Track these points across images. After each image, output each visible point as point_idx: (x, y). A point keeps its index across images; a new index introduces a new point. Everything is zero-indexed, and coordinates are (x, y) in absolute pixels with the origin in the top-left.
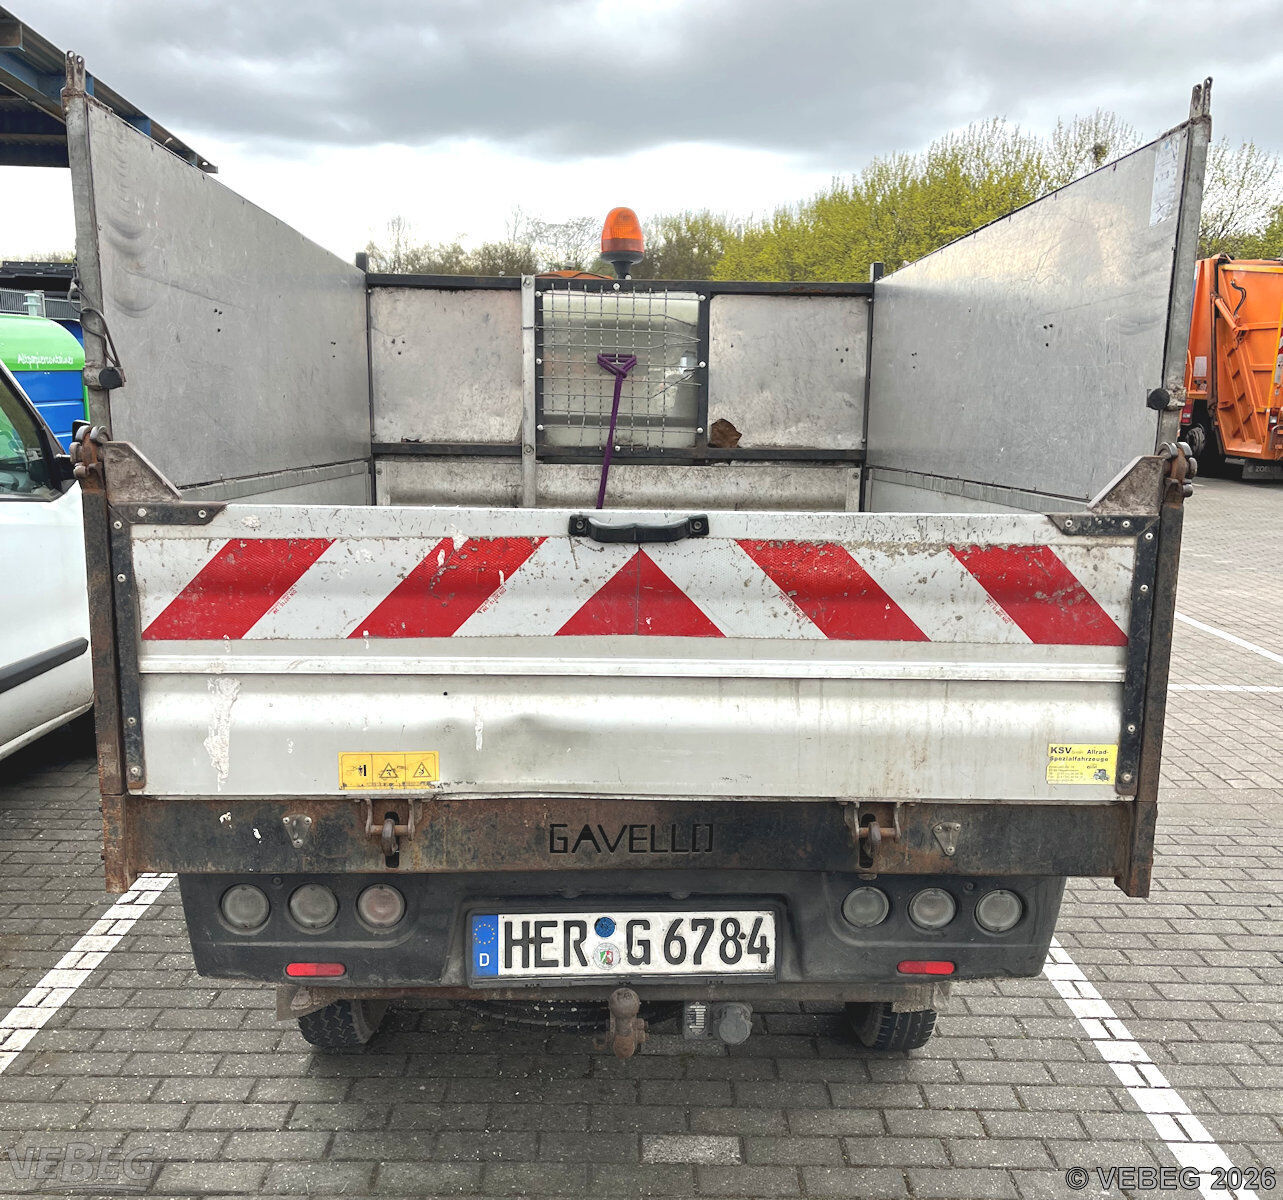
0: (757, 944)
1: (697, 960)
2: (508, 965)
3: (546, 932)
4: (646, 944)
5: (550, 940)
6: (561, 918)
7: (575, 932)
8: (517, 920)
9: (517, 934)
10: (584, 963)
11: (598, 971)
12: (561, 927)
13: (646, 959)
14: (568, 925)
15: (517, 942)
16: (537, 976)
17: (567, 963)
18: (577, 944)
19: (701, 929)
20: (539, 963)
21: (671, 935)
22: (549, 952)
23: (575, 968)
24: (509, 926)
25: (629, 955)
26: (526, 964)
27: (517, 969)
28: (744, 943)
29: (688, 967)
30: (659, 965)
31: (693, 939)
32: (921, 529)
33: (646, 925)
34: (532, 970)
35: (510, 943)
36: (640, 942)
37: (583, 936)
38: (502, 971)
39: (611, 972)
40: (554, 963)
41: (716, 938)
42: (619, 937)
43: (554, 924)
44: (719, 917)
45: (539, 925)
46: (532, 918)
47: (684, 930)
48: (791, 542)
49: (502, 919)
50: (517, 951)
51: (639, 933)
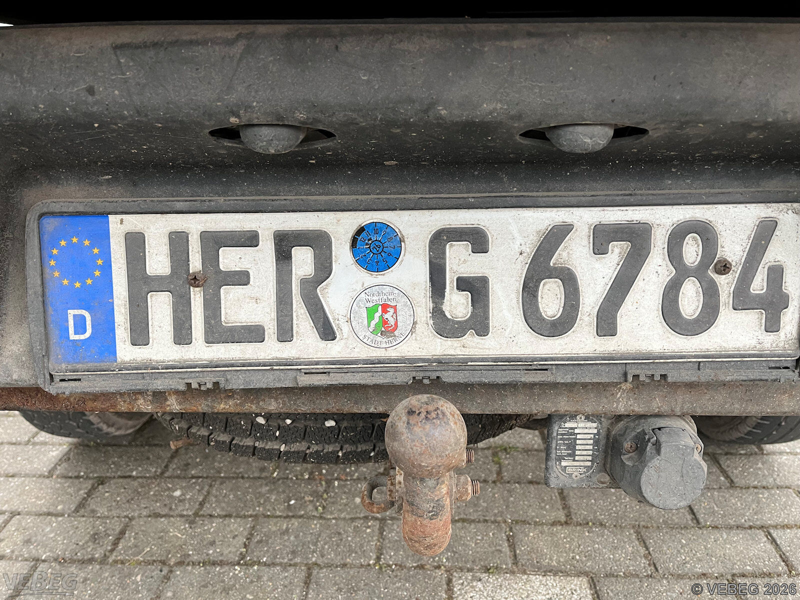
1: (606, 324)
2: (140, 336)
3: (230, 259)
4: (477, 288)
5: (241, 278)
6: (267, 224)
7: (303, 259)
8: (156, 228)
9: (158, 262)
10: (327, 332)
11: (362, 352)
12: (267, 247)
13: (479, 323)
14: (285, 241)
15: (158, 284)
16: (212, 363)
17: (285, 334)
18: (311, 286)
19: (617, 251)
20: (217, 333)
21: (542, 264)
23: (305, 344)
24: (136, 242)
25: (437, 313)
26: (182, 335)
27: (161, 348)
28: (726, 284)
29: (582, 341)
30: (509, 337)
31: (596, 274)
33: (479, 239)
34: (200, 350)
35: (142, 282)
36: (463, 284)
37: (324, 269)
38: (126, 351)
39: (393, 354)
40: (254, 334)
41: (656, 271)
42: (411, 270)
43: (250, 240)
44: (663, 218)
45: (213, 241)
46: (195, 224)
47: (576, 251)
49: (122, 225)
50: (160, 304)
51: (460, 259)
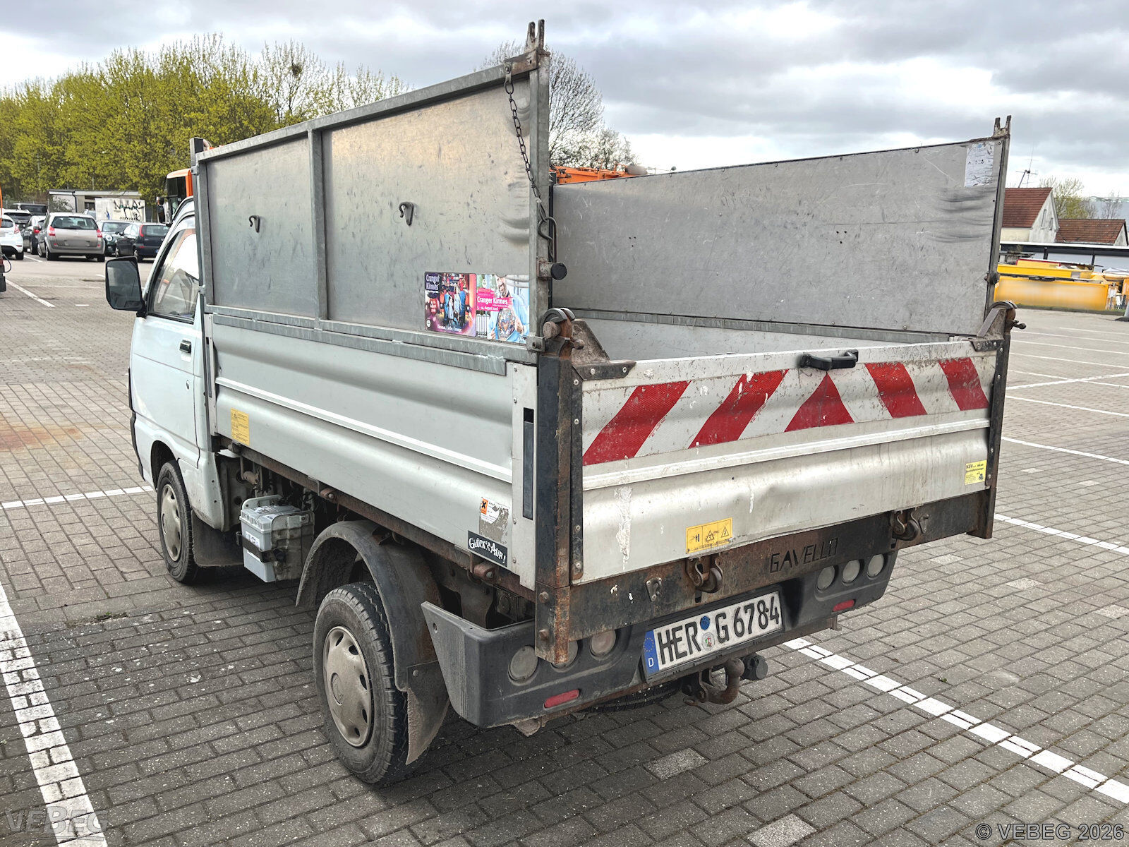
0: (774, 614)
1: (750, 632)
2: (664, 662)
3: (678, 634)
4: (725, 628)
5: (680, 639)
6: (683, 623)
7: (691, 630)
8: (663, 630)
9: (665, 640)
10: (699, 649)
11: (705, 653)
12: (683, 629)
13: (727, 638)
14: (688, 626)
15: (665, 646)
16: (678, 665)
17: (691, 653)
18: (694, 637)
19: (749, 610)
20: (679, 656)
21: (737, 619)
22: (683, 646)
23: (696, 654)
24: (660, 635)
25: (719, 637)
26: (672, 660)
27: (668, 664)
28: (768, 614)
29: (746, 637)
30: (734, 640)
31: (745, 617)
32: (930, 352)
33: (724, 615)
34: (676, 662)
35: (662, 646)
36: (723, 628)
37: (696, 632)
38: (661, 667)
39: (712, 651)
40: (685, 654)
41: (756, 614)
42: (712, 627)
43: (680, 628)
44: (755, 601)
45: (674, 630)
46: (670, 627)
47: (742, 614)
48: (885, 363)
49: (656, 632)
50: (666, 651)
51: (722, 622)
